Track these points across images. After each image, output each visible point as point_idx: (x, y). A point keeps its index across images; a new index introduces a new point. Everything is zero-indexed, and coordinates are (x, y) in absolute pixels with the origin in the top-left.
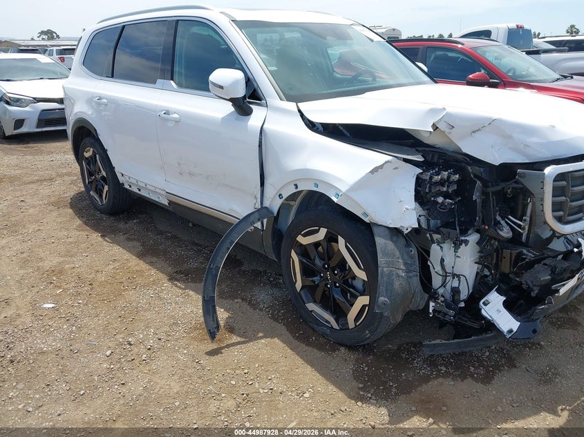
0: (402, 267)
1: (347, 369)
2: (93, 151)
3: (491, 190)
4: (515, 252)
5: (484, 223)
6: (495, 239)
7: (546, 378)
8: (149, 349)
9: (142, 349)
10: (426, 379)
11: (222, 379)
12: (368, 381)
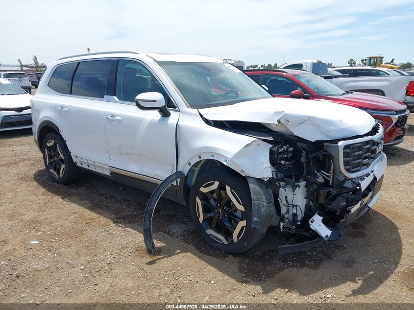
0: (265, 200)
1: (235, 267)
2: (54, 142)
3: (310, 156)
4: (326, 191)
5: (308, 175)
6: (315, 184)
7: (349, 264)
8: (109, 264)
9: (104, 264)
10: (281, 269)
11: (159, 277)
12: (248, 273)
